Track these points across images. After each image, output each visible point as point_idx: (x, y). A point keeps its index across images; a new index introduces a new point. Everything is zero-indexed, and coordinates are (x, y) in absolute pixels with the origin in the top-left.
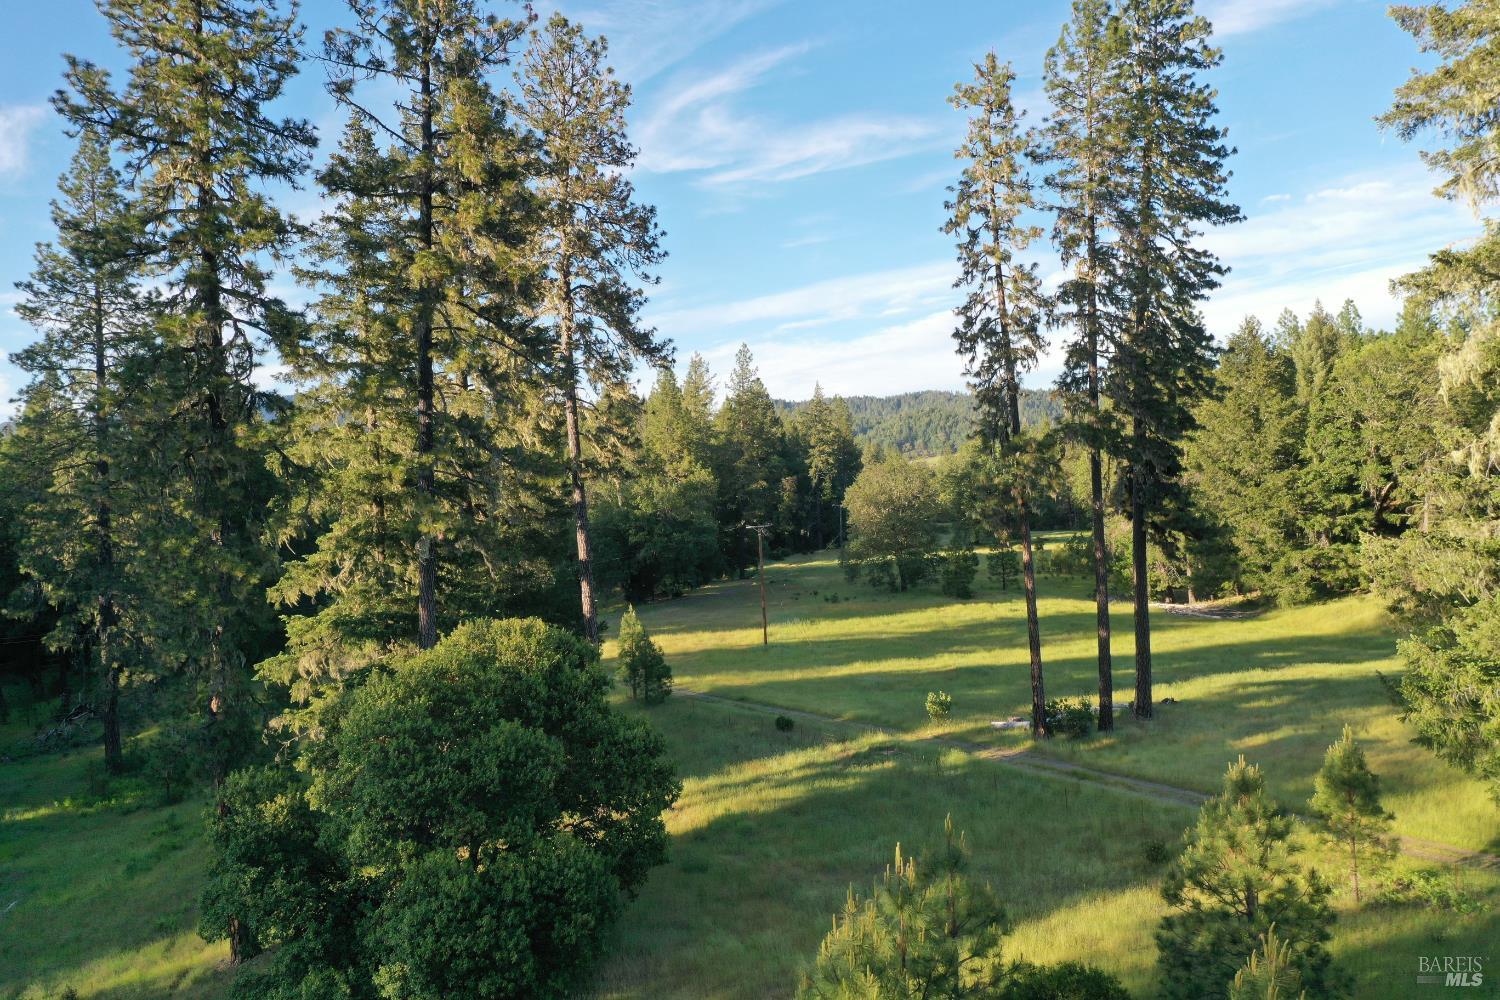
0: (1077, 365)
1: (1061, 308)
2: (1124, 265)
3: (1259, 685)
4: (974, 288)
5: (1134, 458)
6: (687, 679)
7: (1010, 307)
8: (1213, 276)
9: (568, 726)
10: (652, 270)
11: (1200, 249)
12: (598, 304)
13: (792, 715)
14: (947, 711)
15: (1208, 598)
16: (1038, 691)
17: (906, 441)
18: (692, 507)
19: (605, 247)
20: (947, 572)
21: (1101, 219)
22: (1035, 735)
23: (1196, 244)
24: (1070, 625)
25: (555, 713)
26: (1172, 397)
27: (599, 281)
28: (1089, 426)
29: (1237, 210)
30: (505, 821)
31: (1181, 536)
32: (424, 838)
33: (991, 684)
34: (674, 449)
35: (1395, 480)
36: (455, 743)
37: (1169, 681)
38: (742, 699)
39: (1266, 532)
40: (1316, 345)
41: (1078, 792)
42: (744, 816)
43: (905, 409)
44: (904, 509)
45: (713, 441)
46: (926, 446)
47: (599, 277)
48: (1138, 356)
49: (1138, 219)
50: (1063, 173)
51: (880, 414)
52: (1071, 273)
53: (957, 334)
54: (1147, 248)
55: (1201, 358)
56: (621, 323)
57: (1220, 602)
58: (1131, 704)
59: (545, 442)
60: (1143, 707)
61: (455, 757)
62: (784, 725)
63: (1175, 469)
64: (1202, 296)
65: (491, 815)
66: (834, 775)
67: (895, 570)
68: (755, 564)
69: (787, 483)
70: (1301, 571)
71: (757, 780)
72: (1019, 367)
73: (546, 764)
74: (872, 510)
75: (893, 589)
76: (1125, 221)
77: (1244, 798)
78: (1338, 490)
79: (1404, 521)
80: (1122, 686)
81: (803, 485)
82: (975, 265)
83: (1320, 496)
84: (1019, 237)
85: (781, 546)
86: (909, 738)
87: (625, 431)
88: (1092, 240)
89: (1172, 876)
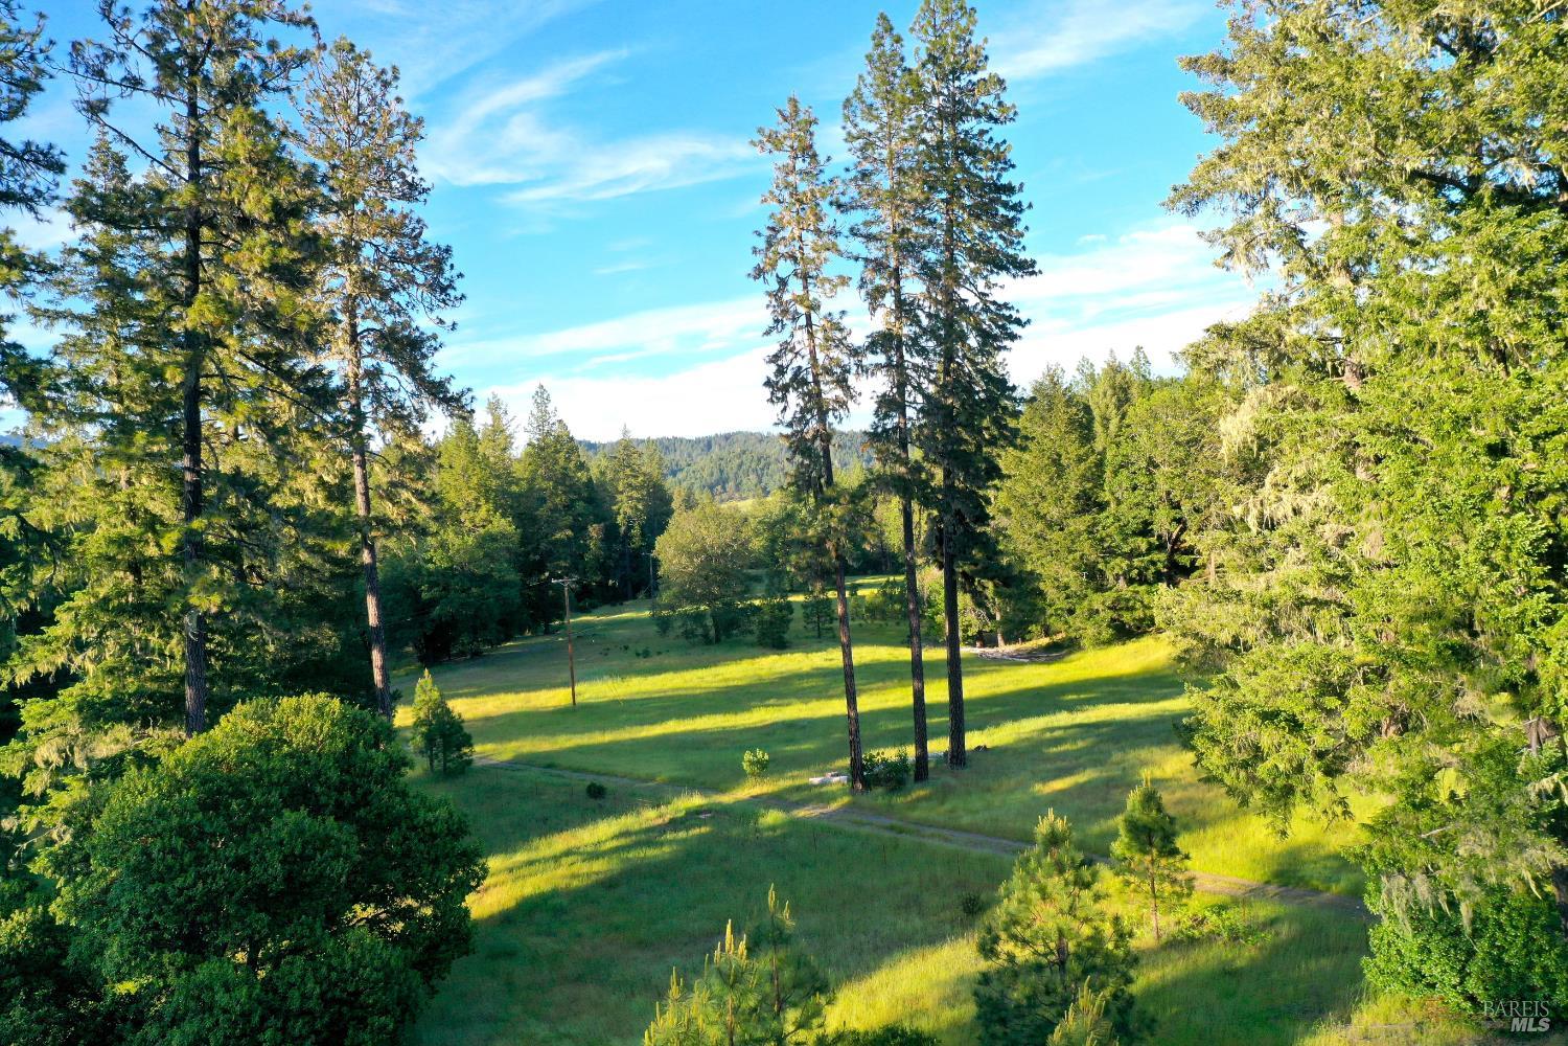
0: (886, 416)
1: (870, 359)
2: (929, 315)
3: (1065, 728)
4: (785, 336)
5: (944, 508)
6: (489, 747)
7: (821, 357)
8: (1014, 329)
9: (362, 812)
10: (448, 315)
11: (1001, 302)
12: (387, 349)
13: (602, 781)
14: (764, 769)
15: (1016, 641)
16: (855, 746)
17: (718, 484)
18: (493, 560)
19: (395, 289)
20: (761, 623)
21: (906, 271)
22: (853, 791)
23: (997, 296)
24: (883, 674)
25: (347, 797)
26: (979, 447)
27: (389, 324)
28: (900, 478)
29: (1033, 263)
30: (290, 921)
31: (990, 585)
32: (195, 946)
33: (807, 738)
34: (470, 496)
35: (1185, 523)
36: (231, 839)
37: (981, 728)
38: (550, 766)
39: (1069, 576)
40: (1110, 392)
41: (896, 847)
42: (555, 893)
43: (715, 449)
44: (718, 557)
45: (514, 488)
46: (738, 487)
47: (389, 320)
48: (945, 407)
49: (941, 270)
50: (867, 224)
51: (689, 455)
52: (879, 322)
53: (768, 383)
54: (950, 299)
55: (1005, 408)
56: (415, 371)
57: (1029, 645)
58: (946, 754)
59: (330, 498)
60: (957, 755)
61: (231, 853)
62: (596, 792)
63: (983, 518)
64: (1005, 348)
65: (274, 915)
66: (649, 843)
67: (709, 622)
68: (561, 618)
69: (594, 531)
70: (1102, 614)
71: (568, 853)
72: (830, 418)
73: (337, 856)
74: (684, 560)
75: (707, 641)
76: (928, 272)
77: (1054, 850)
78: (1135, 534)
79: (1193, 562)
80: (937, 734)
81: (611, 533)
82: (785, 312)
83: (1118, 538)
84: (827, 286)
85: (587, 598)
86: (726, 799)
87: (419, 486)
88: (898, 292)
89: (989, 930)
